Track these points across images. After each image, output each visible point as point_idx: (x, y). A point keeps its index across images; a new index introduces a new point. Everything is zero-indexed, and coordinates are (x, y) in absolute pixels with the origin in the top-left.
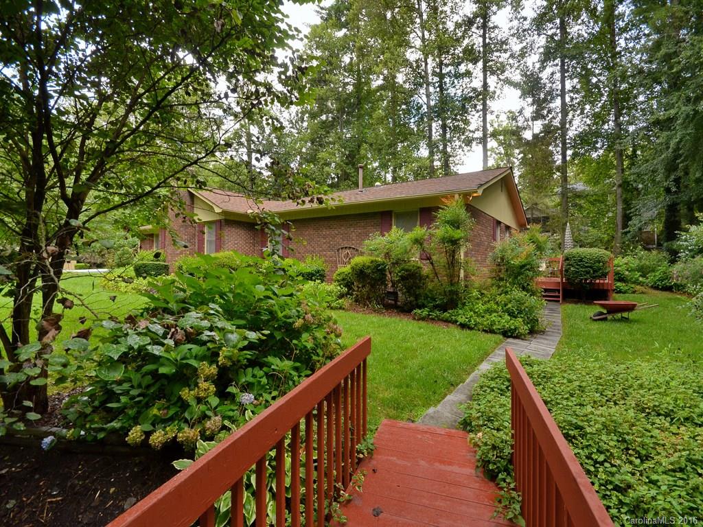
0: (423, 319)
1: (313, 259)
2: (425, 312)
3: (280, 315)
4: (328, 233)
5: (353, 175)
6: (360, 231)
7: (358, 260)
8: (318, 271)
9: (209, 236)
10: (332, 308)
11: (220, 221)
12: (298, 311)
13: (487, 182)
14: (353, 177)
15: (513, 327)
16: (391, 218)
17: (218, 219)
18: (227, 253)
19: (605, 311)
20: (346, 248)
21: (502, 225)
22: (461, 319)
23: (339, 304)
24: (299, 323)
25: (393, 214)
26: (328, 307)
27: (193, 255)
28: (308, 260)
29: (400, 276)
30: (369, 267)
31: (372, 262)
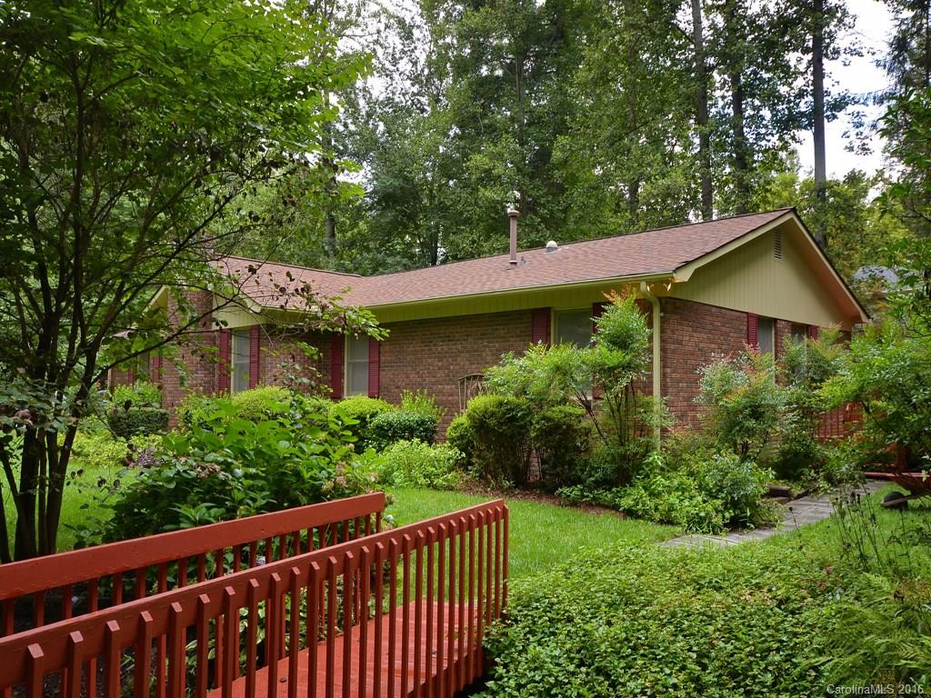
0: (574, 504)
1: (414, 400)
2: (574, 492)
3: (307, 476)
4: (446, 348)
5: (543, 201)
6: (497, 345)
7: (478, 402)
8: (423, 422)
9: (239, 355)
10: (435, 488)
11: (258, 328)
12: (329, 473)
13: (707, 254)
14: (544, 206)
15: (702, 514)
16: (548, 321)
17: (254, 324)
18: (268, 389)
19: (906, 493)
20: (475, 377)
21: (780, 325)
22: (626, 502)
23: (447, 481)
24: (327, 485)
25: (552, 314)
26: (429, 486)
27: (210, 393)
28: (406, 403)
29: (538, 429)
30: (493, 414)
31: (501, 404)
